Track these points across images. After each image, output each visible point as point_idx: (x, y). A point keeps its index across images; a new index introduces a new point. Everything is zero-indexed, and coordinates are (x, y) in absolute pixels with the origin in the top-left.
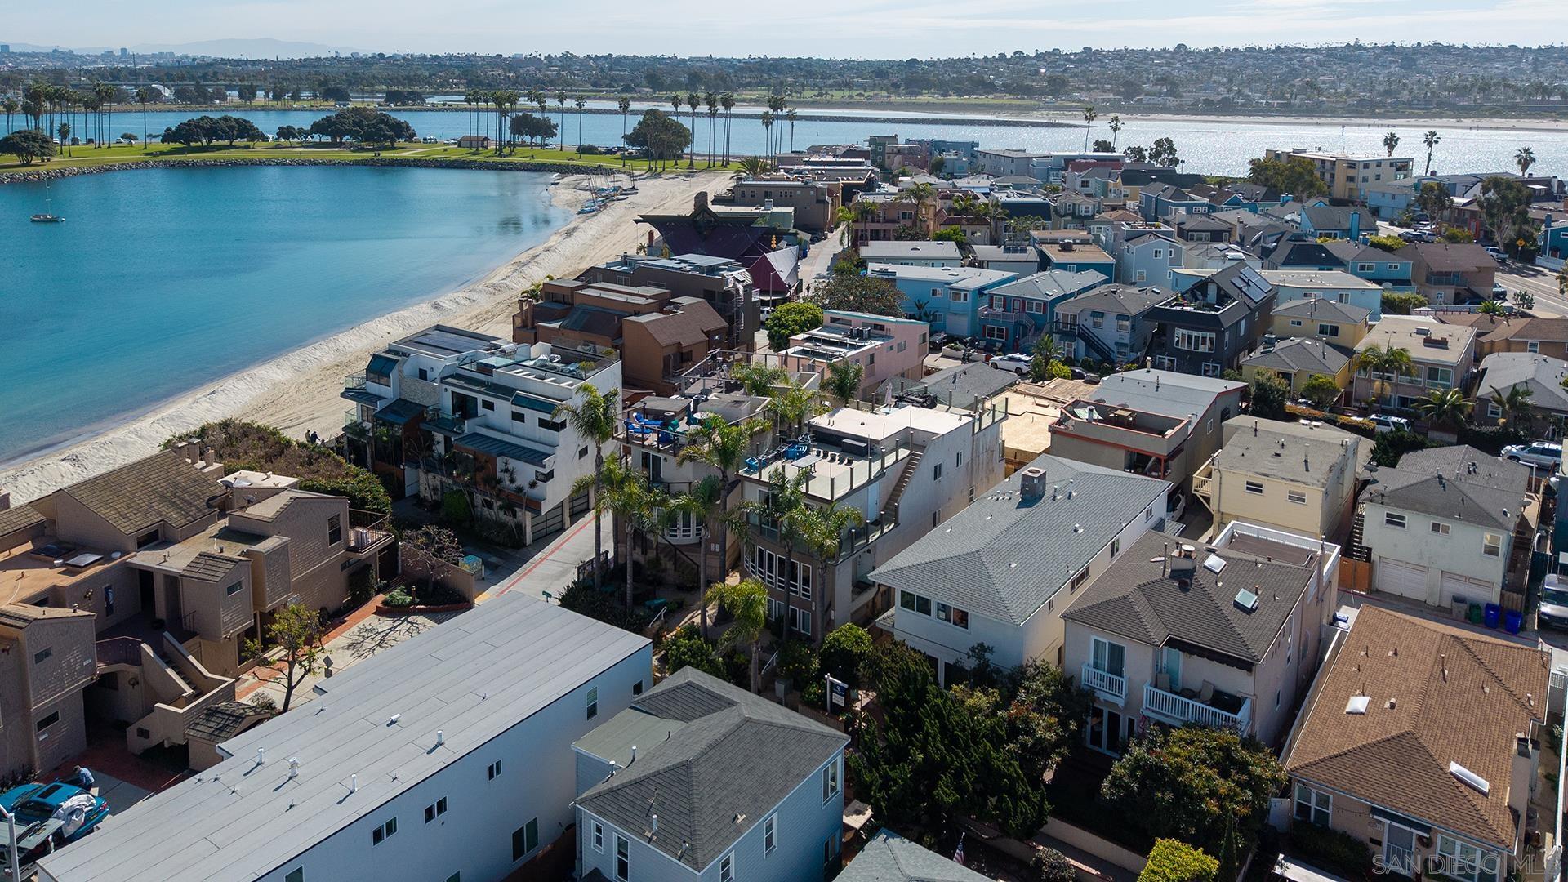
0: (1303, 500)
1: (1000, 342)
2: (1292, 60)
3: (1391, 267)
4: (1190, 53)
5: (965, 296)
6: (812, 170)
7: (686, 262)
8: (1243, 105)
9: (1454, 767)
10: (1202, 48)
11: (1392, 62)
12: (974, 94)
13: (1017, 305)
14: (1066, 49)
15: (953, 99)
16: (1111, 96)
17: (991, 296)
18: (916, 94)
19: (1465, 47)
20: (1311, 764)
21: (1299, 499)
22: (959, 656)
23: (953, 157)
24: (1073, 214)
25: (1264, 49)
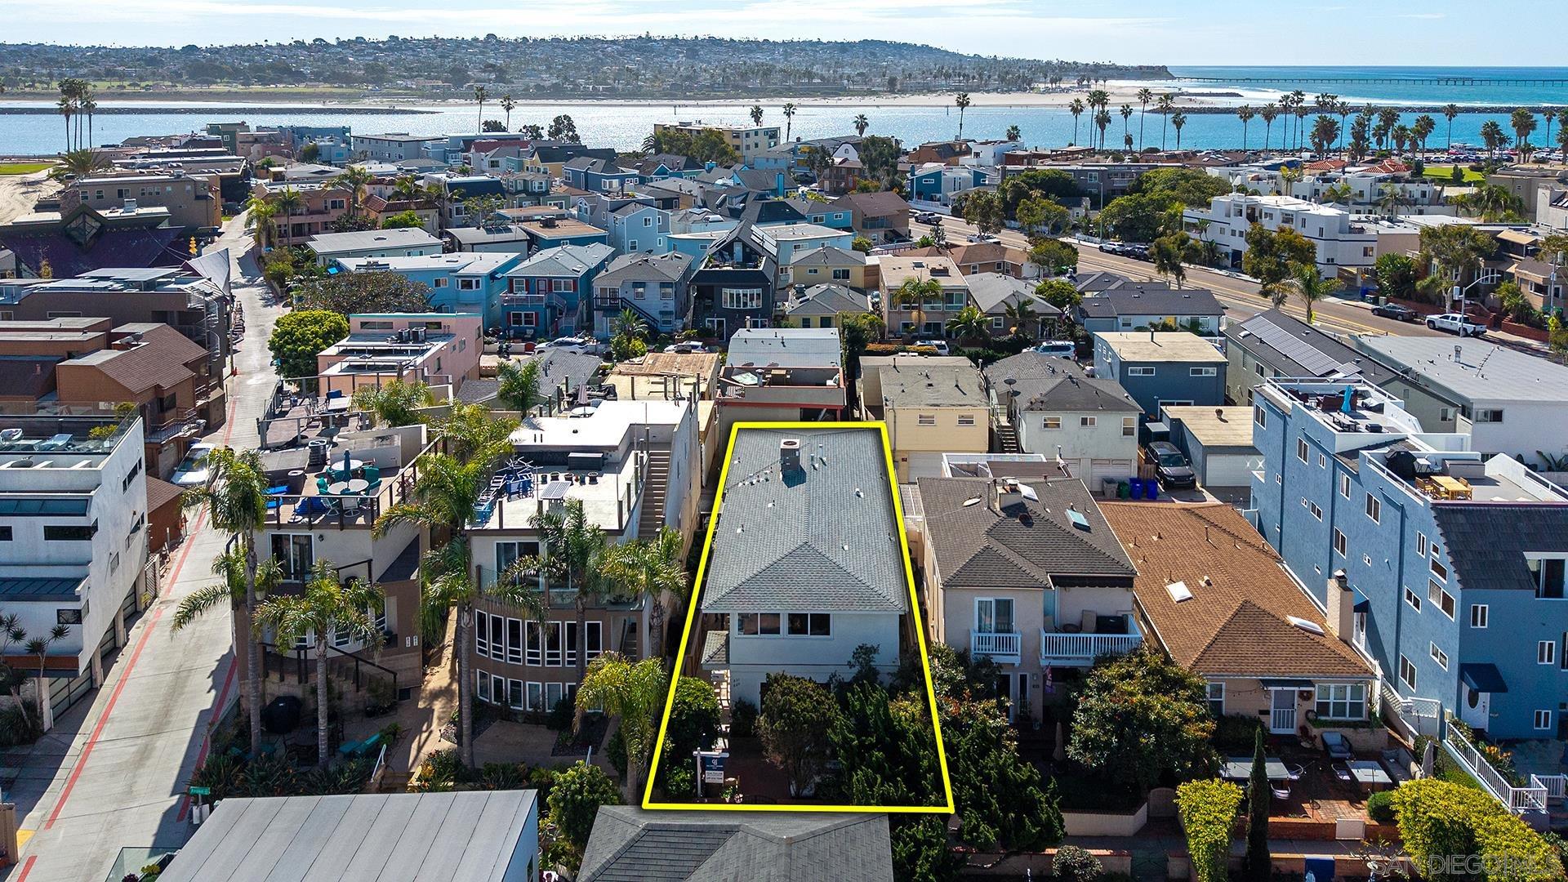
0: (972, 422)
1: (530, 328)
2: (595, 50)
3: (836, 217)
4: (499, 42)
5: (477, 282)
6: (163, 163)
7: (107, 279)
8: (572, 90)
9: (1294, 621)
10: (512, 38)
11: (678, 53)
12: (281, 83)
13: (542, 286)
14: (369, 36)
15: (257, 88)
16: (440, 83)
17: (511, 279)
18: (209, 83)
19: (732, 40)
20: (1199, 660)
21: (968, 422)
22: (832, 670)
23: (328, 143)
24: (525, 191)
25: (569, 39)
